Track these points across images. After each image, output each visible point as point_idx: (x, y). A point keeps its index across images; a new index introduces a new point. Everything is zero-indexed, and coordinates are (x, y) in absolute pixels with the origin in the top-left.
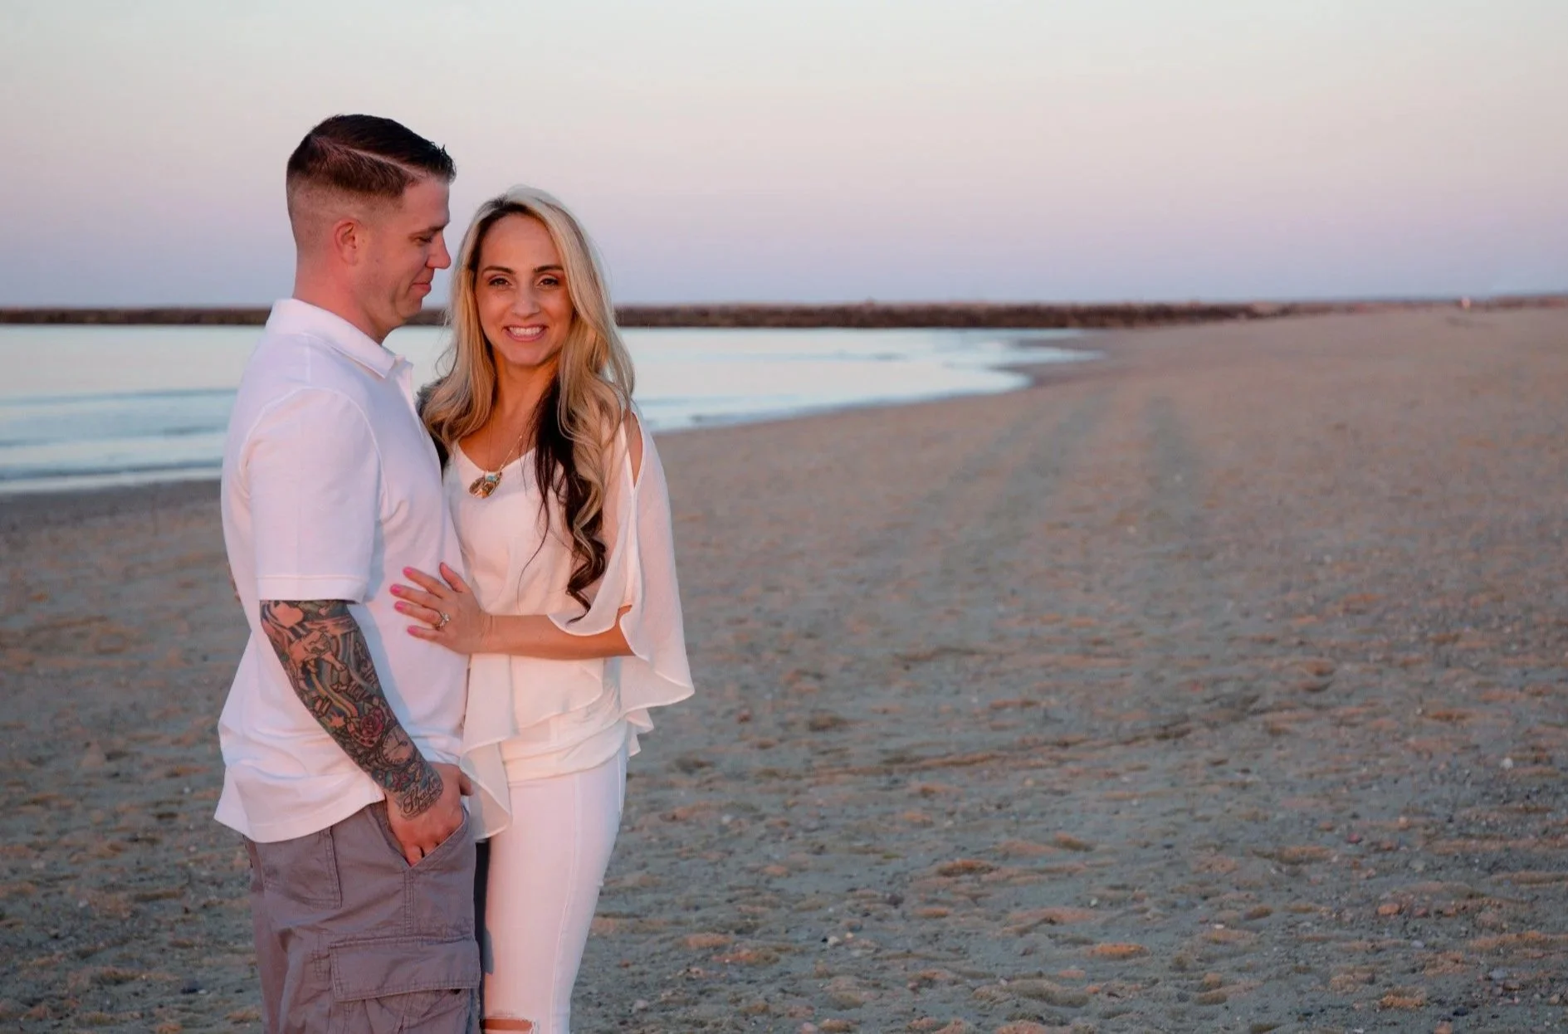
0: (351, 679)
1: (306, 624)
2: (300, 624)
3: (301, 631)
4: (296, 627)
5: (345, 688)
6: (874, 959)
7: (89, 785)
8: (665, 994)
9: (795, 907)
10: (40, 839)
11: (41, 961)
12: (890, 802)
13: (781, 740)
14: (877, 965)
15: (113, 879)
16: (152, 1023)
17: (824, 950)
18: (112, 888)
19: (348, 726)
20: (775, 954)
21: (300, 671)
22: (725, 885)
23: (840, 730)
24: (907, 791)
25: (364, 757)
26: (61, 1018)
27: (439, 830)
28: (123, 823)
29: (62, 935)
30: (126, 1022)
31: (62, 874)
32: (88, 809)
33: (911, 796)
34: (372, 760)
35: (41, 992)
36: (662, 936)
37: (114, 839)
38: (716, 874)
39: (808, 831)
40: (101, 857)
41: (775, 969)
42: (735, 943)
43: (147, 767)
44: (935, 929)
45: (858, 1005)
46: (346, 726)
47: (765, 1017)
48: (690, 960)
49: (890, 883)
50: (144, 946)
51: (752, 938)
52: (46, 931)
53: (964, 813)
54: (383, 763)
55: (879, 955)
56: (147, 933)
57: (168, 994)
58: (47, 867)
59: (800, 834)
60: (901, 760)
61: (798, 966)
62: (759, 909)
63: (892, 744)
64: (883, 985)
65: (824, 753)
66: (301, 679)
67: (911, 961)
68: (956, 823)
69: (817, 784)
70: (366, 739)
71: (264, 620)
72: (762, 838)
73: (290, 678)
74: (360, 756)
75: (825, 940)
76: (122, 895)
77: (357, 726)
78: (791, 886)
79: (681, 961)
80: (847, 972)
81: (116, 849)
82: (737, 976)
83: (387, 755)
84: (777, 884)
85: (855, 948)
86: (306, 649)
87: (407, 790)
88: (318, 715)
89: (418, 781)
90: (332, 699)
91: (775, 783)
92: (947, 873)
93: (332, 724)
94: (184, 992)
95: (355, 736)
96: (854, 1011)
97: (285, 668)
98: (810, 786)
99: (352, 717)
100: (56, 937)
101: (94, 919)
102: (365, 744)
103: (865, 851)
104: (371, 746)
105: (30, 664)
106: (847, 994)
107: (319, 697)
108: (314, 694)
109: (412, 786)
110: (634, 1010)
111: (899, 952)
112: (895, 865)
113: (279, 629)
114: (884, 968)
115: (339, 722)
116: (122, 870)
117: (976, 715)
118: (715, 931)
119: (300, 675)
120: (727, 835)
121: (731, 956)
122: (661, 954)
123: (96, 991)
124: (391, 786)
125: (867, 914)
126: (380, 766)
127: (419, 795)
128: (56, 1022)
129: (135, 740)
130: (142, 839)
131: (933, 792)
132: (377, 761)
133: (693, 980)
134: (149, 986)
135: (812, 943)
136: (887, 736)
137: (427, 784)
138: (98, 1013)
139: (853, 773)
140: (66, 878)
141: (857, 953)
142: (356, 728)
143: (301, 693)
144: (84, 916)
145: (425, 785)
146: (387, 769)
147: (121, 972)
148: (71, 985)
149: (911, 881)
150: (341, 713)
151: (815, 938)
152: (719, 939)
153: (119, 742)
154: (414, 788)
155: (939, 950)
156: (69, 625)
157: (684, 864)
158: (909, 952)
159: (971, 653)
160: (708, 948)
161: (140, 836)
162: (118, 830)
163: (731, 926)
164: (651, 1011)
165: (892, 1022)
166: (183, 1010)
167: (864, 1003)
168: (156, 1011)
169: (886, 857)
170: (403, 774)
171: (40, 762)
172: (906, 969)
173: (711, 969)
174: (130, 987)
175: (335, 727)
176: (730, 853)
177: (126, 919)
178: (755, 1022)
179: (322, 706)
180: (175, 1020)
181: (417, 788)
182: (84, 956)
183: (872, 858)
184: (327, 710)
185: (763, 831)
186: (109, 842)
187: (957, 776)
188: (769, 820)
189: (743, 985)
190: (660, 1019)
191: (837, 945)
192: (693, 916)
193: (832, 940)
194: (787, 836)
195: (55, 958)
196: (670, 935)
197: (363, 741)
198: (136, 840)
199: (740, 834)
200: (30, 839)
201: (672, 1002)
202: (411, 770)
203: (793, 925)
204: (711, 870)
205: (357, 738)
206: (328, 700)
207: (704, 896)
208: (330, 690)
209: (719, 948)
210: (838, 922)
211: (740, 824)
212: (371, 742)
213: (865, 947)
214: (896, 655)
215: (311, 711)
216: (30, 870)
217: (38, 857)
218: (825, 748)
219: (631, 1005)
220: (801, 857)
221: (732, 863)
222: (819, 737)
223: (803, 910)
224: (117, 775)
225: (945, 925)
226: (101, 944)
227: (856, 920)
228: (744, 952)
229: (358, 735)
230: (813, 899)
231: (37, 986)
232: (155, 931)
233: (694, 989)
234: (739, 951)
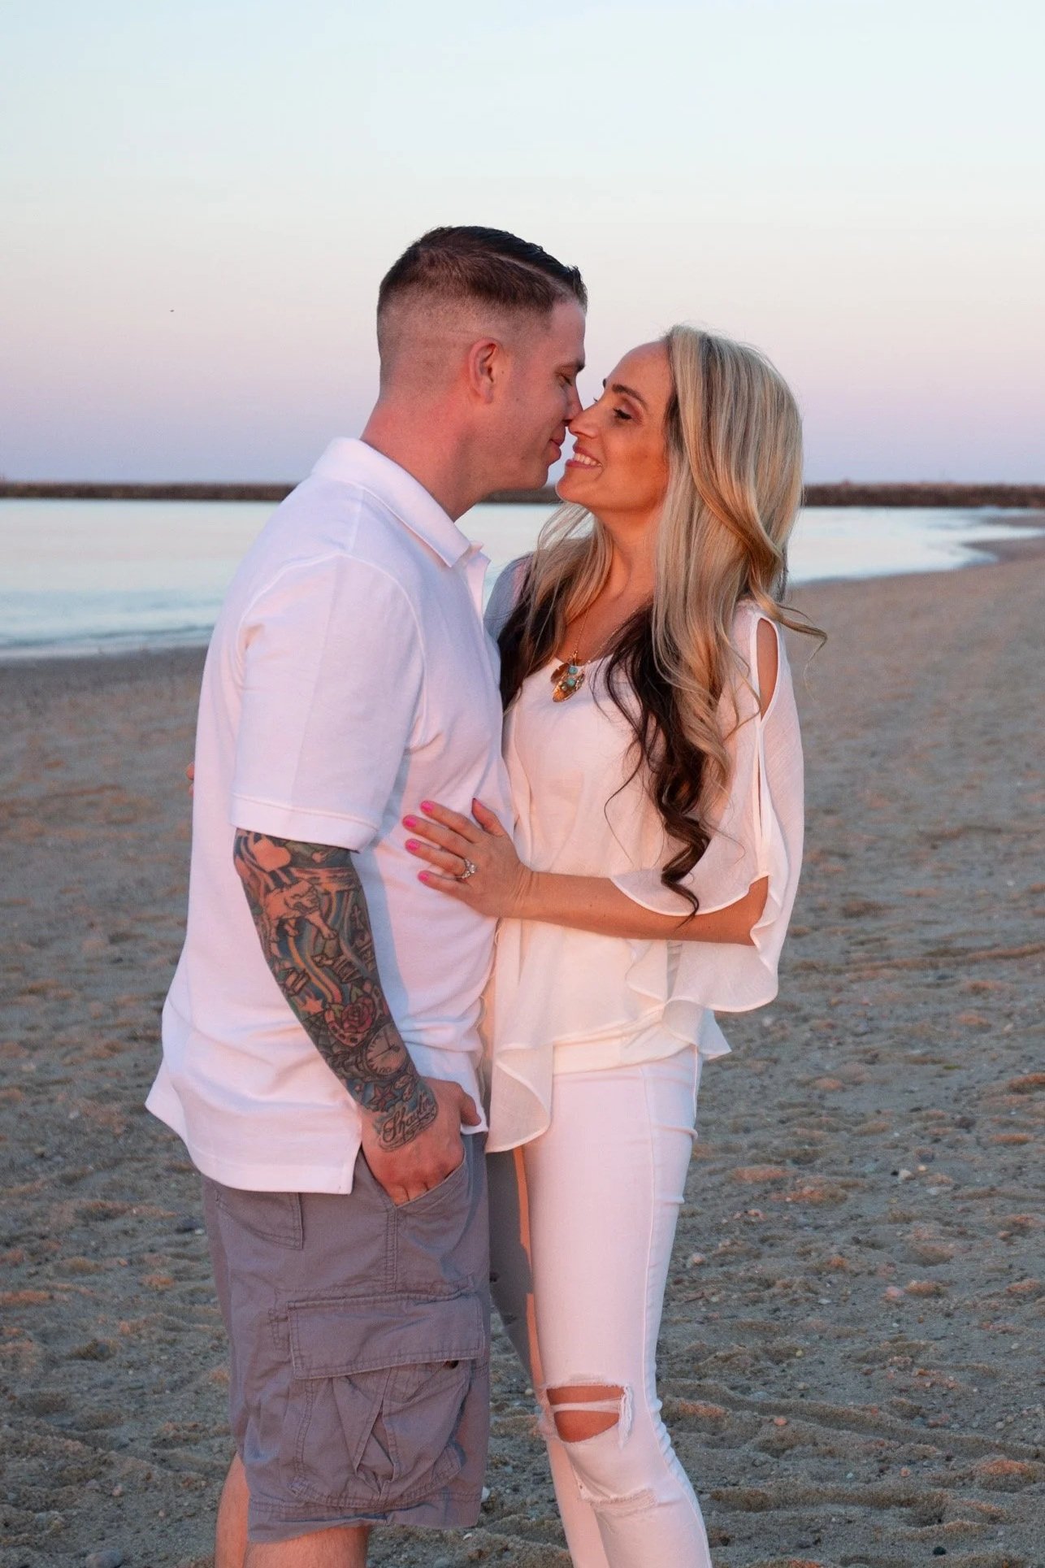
0: (340, 953)
1: (293, 870)
2: (284, 869)
3: (285, 879)
4: (279, 872)
5: (330, 962)
6: (954, 1198)
7: (89, 971)
8: (724, 1243)
9: (856, 1129)
10: (34, 1036)
11: (23, 1188)
12: (941, 1001)
13: (816, 929)
14: (960, 1207)
15: (107, 1086)
16: (141, 1271)
17: (896, 1186)
18: (103, 1096)
19: (326, 1013)
20: (842, 1192)
21: (273, 930)
22: (776, 1101)
23: (876, 917)
24: (957, 988)
25: (340, 1059)
26: (39, 1264)
27: (428, 1167)
28: (123, 1017)
29: (48, 1154)
30: (111, 1270)
31: (55, 1077)
32: (87, 999)
33: (962, 993)
34: (351, 1064)
35: (21, 1228)
36: (711, 1167)
37: (112, 1037)
38: (764, 1087)
39: (857, 1035)
40: (97, 1057)
41: (844, 1210)
42: (795, 1178)
43: (152, 951)
44: (1017, 1160)
45: (945, 1260)
46: (323, 1013)
47: (841, 1276)
48: (746, 1198)
49: (956, 1100)
50: (137, 1171)
51: (812, 1170)
52: (32, 1149)
53: (1023, 1015)
54: (364, 1071)
55: (958, 1193)
56: (141, 1153)
57: (159, 1234)
58: (39, 1069)
59: (849, 1039)
60: (945, 953)
61: (872, 1207)
62: (817, 1133)
63: (932, 933)
64: (970, 1232)
65: (862, 943)
66: (274, 942)
67: (998, 1202)
68: (1015, 1028)
69: (860, 979)
70: (347, 1034)
71: (237, 857)
72: (807, 1044)
73: (260, 937)
74: (336, 1056)
75: (895, 1174)
76: (115, 1107)
77: (339, 1015)
78: (847, 1102)
79: (735, 1199)
80: (924, 1217)
81: (113, 1049)
82: (802, 1219)
83: (371, 1060)
84: (830, 1102)
85: (931, 1184)
86: (286, 904)
87: (391, 1110)
88: (290, 993)
89: (407, 1100)
90: (311, 974)
91: (815, 978)
92: (1018, 1090)
93: (304, 1008)
94: (180, 1231)
95: (334, 1028)
96: (941, 1267)
97: (256, 924)
98: (852, 982)
99: (333, 1003)
100: (42, 1156)
101: (86, 1134)
102: (344, 1041)
103: (921, 1061)
104: (353, 1045)
105: (40, 834)
106: (932, 1245)
107: (294, 970)
108: (288, 965)
109: (397, 1105)
110: (689, 1266)
111: (981, 1190)
112: (956, 1079)
113: (256, 870)
114: (967, 1211)
115: (315, 1006)
116: (118, 1074)
117: (1014, 901)
118: (769, 1161)
119: (274, 936)
120: (769, 1040)
121: (792, 1193)
122: (712, 1189)
123: (79, 1228)
124: (370, 1102)
125: (937, 1141)
126: (361, 1074)
127: (405, 1119)
128: (32, 1270)
129: (139, 920)
130: (141, 1038)
131: (984, 989)
132: (357, 1067)
133: (753, 1224)
134: (141, 1222)
135: (882, 1176)
136: (926, 923)
137: (418, 1104)
138: (80, 1259)
139: (896, 967)
140: (57, 1082)
141: (933, 1191)
142: (336, 1018)
143: (272, 960)
144: (72, 1130)
145: (415, 1107)
146: (368, 1079)
147: (109, 1204)
148: (54, 1220)
149: (979, 1099)
150: (319, 995)
151: (882, 1170)
152: (774, 1170)
153: (124, 923)
154: (401, 1110)
155: (1025, 1187)
156: (82, 793)
157: (727, 1075)
158: (993, 1189)
159: (998, 831)
160: (765, 1183)
161: (140, 1032)
162: (117, 1026)
163: (787, 1154)
164: (709, 1265)
165: (989, 1281)
166: (178, 1256)
167: (952, 1257)
168: (147, 1256)
169: (947, 1068)
170: (387, 1090)
171: (41, 944)
172: (993, 1213)
173: (771, 1210)
174: (118, 1224)
175: (309, 1013)
176: (776, 1061)
177: (119, 1135)
178: (830, 1282)
179: (294, 983)
180: (166, 1270)
181: (404, 1109)
182: (70, 1181)
183: (932, 1069)
184: (301, 989)
185: (808, 1035)
186: (105, 1041)
187: (1007, 969)
188: (814, 1022)
189: (809, 1231)
190: (721, 1278)
191: (908, 1179)
192: (744, 1141)
193: (904, 1173)
194: (835, 1042)
195: (38, 1184)
196: (719, 1165)
197: (342, 1036)
198: (135, 1038)
199: (784, 1039)
200: (23, 1035)
201: (731, 1254)
202: (399, 1084)
203: (857, 1153)
204: (756, 1082)
205: (336, 1031)
206: (304, 973)
207: (753, 1115)
208: (310, 961)
209: (777, 1183)
210: (906, 1149)
211: (783, 1027)
212: (353, 1040)
213: (941, 1183)
214: (921, 833)
215: (280, 985)
216: (21, 1073)
217: (30, 1057)
218: (862, 937)
219: (685, 1258)
220: (854, 1068)
221: (778, 1071)
222: (854, 925)
223: (863, 1134)
224: (120, 960)
225: (1026, 1155)
226: (91, 1167)
227: (926, 1147)
228: (807, 1189)
229: (338, 1027)
230: (875, 1122)
231: (16, 1220)
232: (150, 1150)
233: (756, 1237)
234: (801, 1188)
